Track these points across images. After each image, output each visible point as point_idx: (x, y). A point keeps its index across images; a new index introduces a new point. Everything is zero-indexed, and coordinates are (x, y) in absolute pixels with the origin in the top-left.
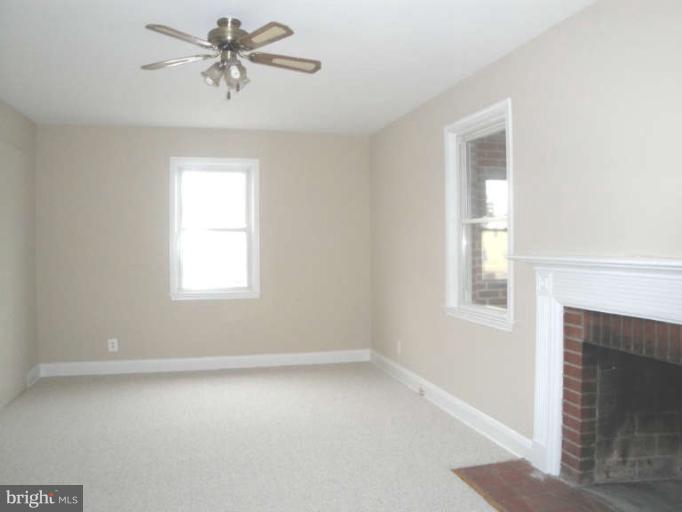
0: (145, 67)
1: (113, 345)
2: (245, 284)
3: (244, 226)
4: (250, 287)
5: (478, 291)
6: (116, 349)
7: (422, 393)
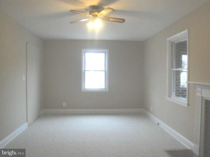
0: (71, 23)
1: (64, 104)
2: (104, 87)
3: (104, 69)
4: (105, 88)
5: (177, 92)
6: (65, 106)
7: (158, 124)
